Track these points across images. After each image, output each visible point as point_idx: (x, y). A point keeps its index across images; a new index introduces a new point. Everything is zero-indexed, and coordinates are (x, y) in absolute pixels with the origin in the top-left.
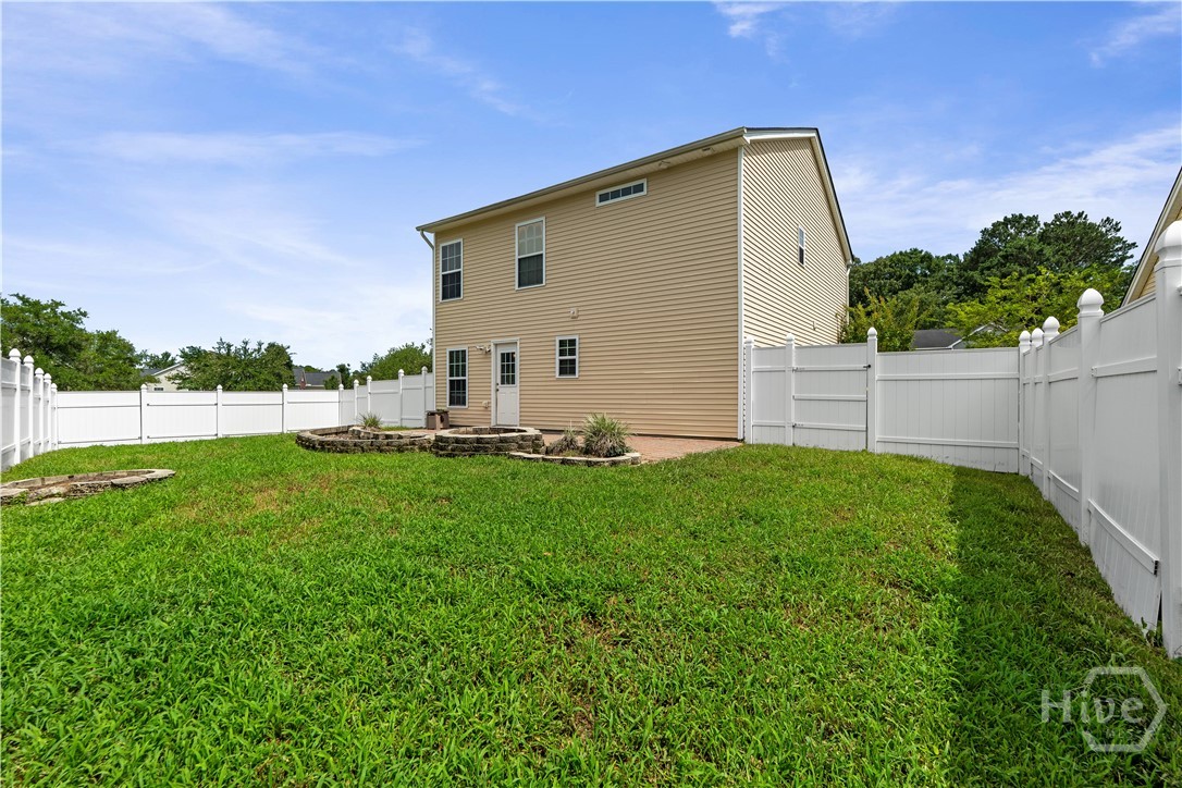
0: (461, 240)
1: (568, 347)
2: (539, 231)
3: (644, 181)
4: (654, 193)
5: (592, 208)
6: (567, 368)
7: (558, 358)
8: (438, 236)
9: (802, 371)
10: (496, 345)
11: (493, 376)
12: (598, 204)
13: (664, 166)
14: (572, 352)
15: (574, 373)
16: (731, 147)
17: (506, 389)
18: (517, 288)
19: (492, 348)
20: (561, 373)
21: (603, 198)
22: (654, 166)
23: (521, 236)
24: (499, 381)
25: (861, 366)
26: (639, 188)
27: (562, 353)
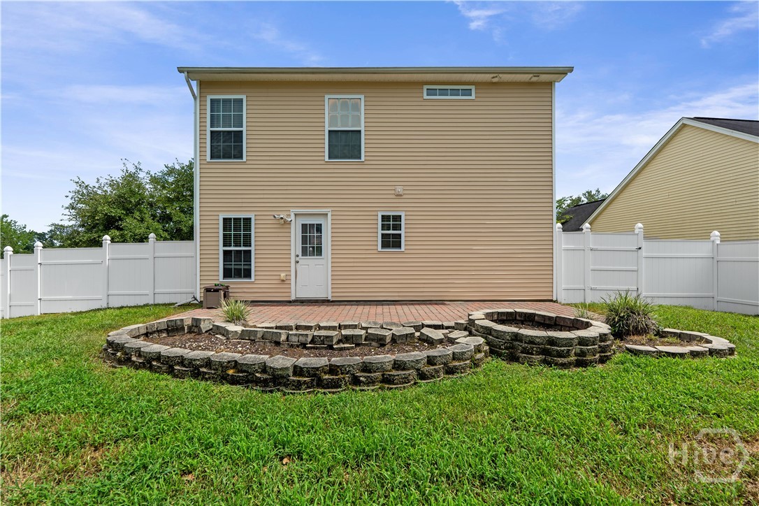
0: (244, 97)
1: (391, 222)
2: (356, 108)
3: (473, 88)
4: (479, 99)
5: (421, 99)
6: (391, 241)
7: (380, 232)
8: (202, 84)
9: (596, 250)
10: (296, 215)
11: (293, 248)
12: (426, 97)
13: (495, 80)
14: (398, 227)
15: (399, 246)
16: (548, 81)
17: (312, 261)
18: (327, 159)
19: (293, 217)
20: (383, 247)
21: (430, 92)
22: (487, 77)
23: (333, 108)
24: (299, 252)
25: (634, 248)
26: (468, 92)
27: (383, 227)
